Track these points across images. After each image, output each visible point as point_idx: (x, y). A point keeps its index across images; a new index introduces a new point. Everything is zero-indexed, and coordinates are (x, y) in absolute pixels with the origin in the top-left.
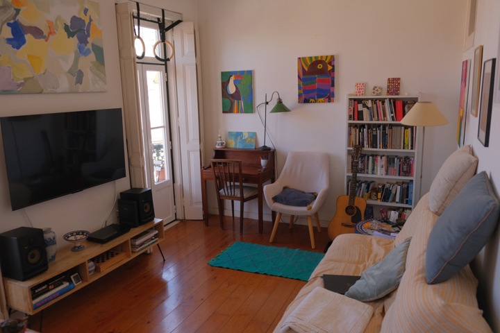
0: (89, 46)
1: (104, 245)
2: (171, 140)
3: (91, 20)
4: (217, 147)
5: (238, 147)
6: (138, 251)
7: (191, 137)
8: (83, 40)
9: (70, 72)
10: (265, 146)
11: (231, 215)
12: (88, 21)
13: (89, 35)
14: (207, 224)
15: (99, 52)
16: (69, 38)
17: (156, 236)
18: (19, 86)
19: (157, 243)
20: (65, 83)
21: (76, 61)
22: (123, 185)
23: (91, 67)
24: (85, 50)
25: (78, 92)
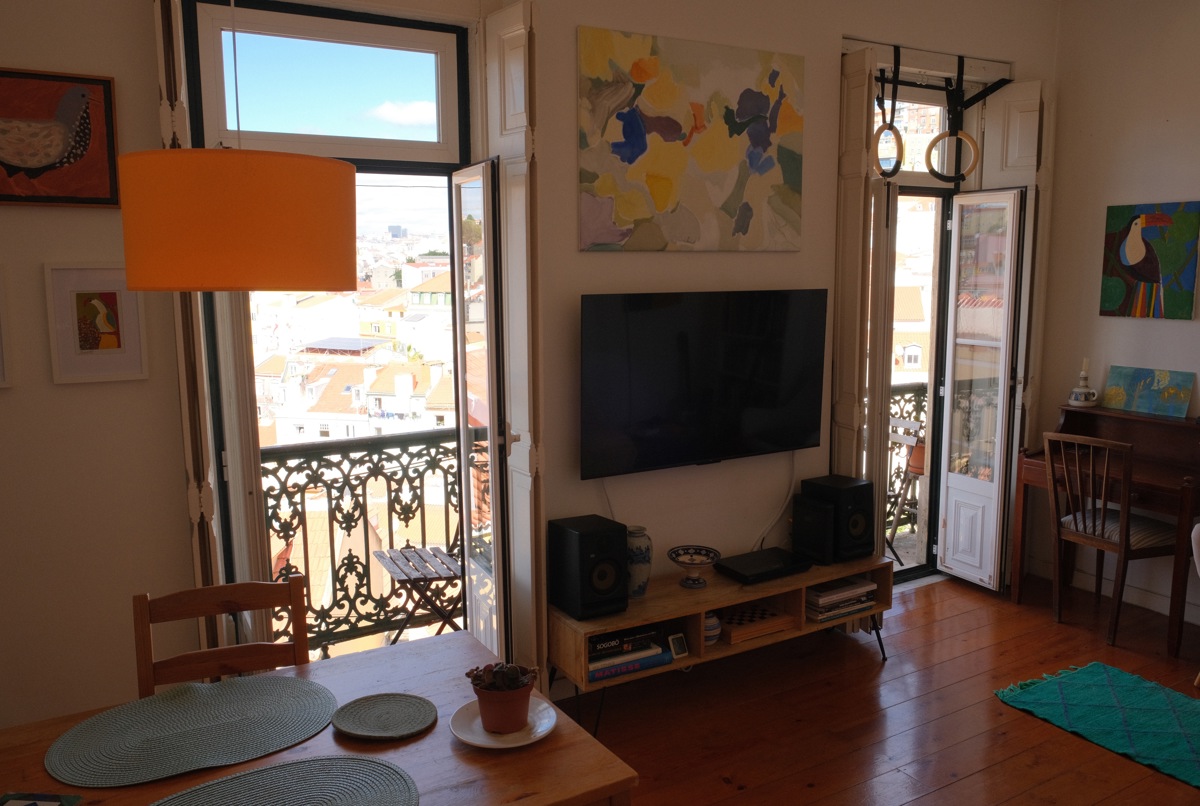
0: (772, 152)
1: (748, 588)
3: (782, 95)
4: (1073, 403)
5: (1134, 408)
6: (822, 622)
8: (760, 141)
9: (725, 208)
11: (1092, 588)
12: (777, 97)
13: (773, 129)
15: (792, 163)
16: (731, 136)
17: (870, 596)
18: (624, 235)
19: (872, 613)
20: (712, 230)
21: (741, 184)
22: (812, 462)
23: (770, 197)
24: (762, 160)
25: (737, 251)
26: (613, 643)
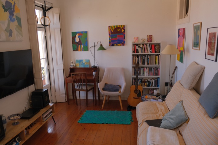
0: (14, 17)
1: (30, 120)
2: (48, 65)
3: (15, 4)
4: (71, 67)
5: (81, 67)
6: (45, 121)
7: (59, 63)
8: (11, 14)
9: (6, 30)
10: (94, 66)
12: (14, 4)
13: (14, 11)
14: (69, 104)
15: (19, 20)
16: (5, 12)
17: (51, 112)
19: (52, 116)
20: (4, 36)
21: (9, 24)
22: (32, 88)
23: (16, 28)
24: (12, 19)
25: (10, 41)
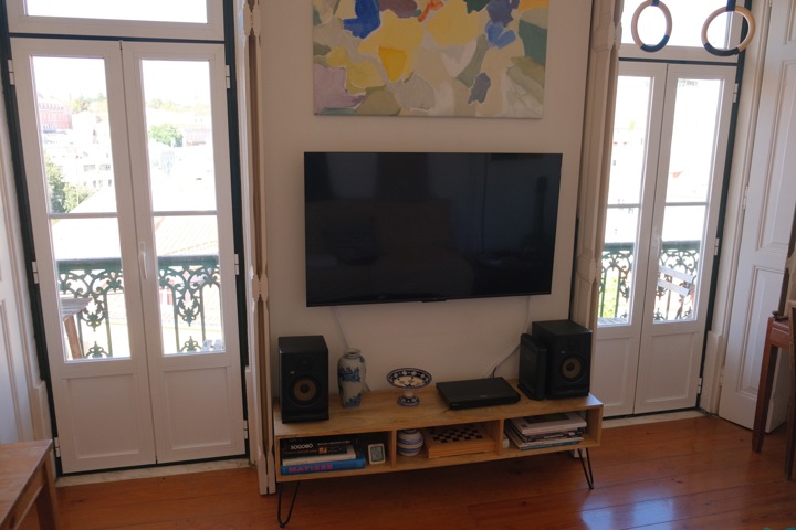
0: (513, 26)
2: (720, 234)
7: (769, 237)
8: (501, 15)
9: (461, 78)
13: (515, 5)
14: (757, 447)
16: (469, 12)
18: (356, 101)
19: (578, 448)
20: (447, 98)
21: (479, 57)
22: (549, 307)
23: (509, 69)
24: (503, 33)
25: (474, 117)
26: (307, 446)
